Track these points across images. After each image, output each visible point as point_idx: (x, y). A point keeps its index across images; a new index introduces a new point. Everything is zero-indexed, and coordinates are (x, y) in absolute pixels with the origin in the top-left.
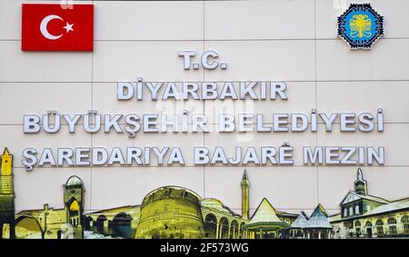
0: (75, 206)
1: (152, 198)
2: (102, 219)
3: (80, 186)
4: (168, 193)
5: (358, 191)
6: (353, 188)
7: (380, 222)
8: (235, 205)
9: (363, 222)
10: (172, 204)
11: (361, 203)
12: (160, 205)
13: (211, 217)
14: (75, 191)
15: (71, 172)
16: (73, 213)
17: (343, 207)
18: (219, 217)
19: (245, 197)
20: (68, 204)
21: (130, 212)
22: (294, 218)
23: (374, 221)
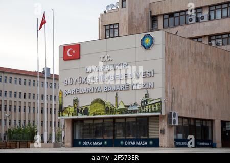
0: (76, 106)
1: (93, 103)
2: (82, 109)
3: (76, 100)
4: (97, 101)
5: (146, 97)
6: (144, 96)
7: (151, 107)
8: (114, 103)
9: (147, 107)
10: (98, 104)
11: (146, 101)
12: (95, 104)
13: (108, 107)
14: (76, 101)
15: (74, 96)
16: (75, 108)
17: (142, 102)
18: (110, 107)
19: (116, 101)
20: (74, 105)
21: (88, 107)
22: (128, 107)
23: (150, 107)
